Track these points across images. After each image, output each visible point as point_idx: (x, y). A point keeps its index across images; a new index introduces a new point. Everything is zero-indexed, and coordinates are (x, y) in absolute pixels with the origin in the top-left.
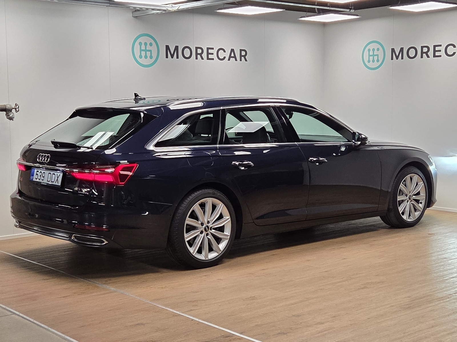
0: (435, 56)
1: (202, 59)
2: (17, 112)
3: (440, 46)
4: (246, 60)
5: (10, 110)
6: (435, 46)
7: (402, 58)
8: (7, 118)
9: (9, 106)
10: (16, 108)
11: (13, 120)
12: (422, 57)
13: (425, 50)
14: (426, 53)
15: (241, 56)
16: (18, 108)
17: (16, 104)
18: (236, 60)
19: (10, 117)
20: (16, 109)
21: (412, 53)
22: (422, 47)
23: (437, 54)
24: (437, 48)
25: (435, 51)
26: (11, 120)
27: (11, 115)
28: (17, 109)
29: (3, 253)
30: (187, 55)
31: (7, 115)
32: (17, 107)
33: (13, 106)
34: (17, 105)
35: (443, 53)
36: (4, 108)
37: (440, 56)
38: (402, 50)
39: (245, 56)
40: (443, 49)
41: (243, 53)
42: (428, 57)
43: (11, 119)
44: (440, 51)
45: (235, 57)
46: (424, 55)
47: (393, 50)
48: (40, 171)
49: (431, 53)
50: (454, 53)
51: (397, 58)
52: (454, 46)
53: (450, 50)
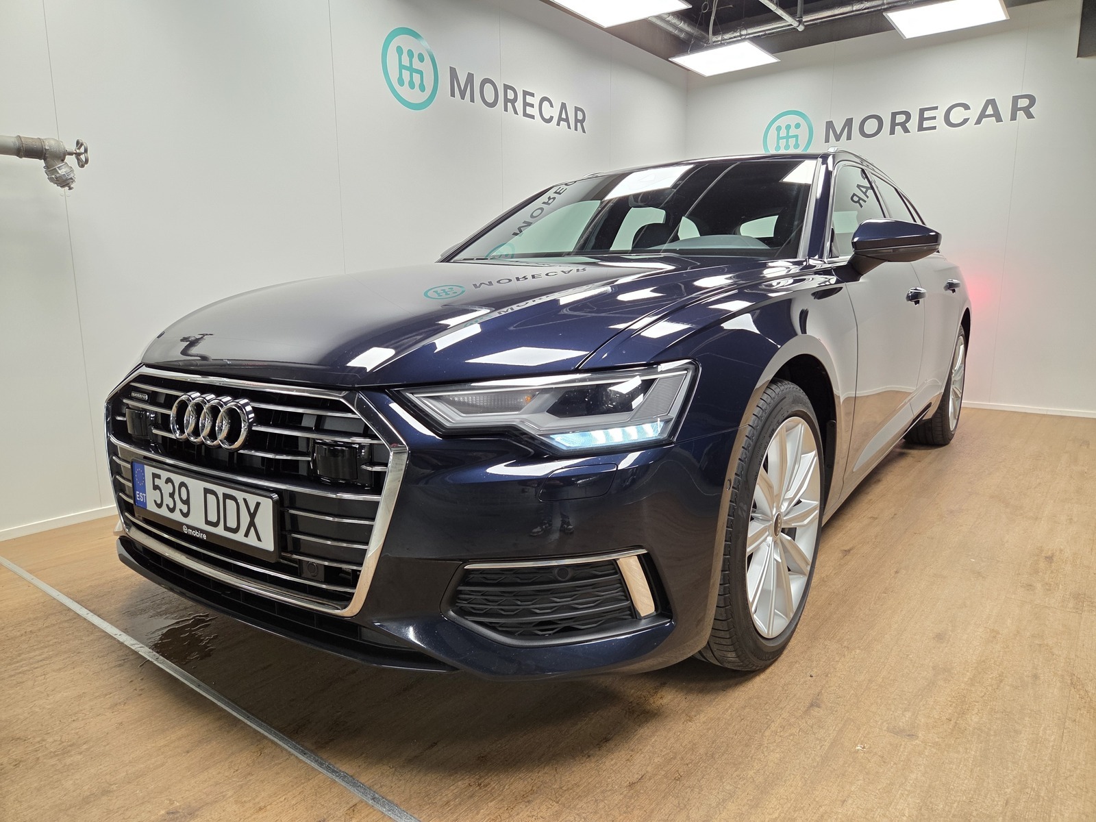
0: (921, 128)
1: (516, 113)
2: (82, 166)
3: (936, 108)
4: (584, 131)
5: (61, 157)
6: (922, 111)
7: (849, 138)
8: (51, 180)
9: (53, 142)
10: (78, 151)
11: (70, 189)
12: (892, 132)
13: (900, 119)
14: (903, 125)
15: (577, 121)
16: (86, 151)
17: (78, 143)
18: (569, 127)
19: (58, 175)
20: (78, 155)
21: (871, 126)
22: (894, 115)
23: (926, 124)
24: (927, 114)
25: (922, 119)
26: (62, 187)
27: (62, 172)
28: (83, 157)
29: (45, 595)
30: (490, 99)
31: (50, 169)
32: (82, 150)
33: (72, 147)
34: (82, 145)
35: (940, 122)
36: (37, 145)
37: (934, 128)
38: (849, 122)
39: (582, 121)
40: (940, 114)
41: (580, 116)
42: (906, 130)
43: (64, 182)
44: (934, 118)
45: (567, 120)
46: (898, 129)
47: (830, 125)
49: (913, 124)
50: (966, 121)
51: (838, 138)
52: (966, 107)
53: (957, 116)
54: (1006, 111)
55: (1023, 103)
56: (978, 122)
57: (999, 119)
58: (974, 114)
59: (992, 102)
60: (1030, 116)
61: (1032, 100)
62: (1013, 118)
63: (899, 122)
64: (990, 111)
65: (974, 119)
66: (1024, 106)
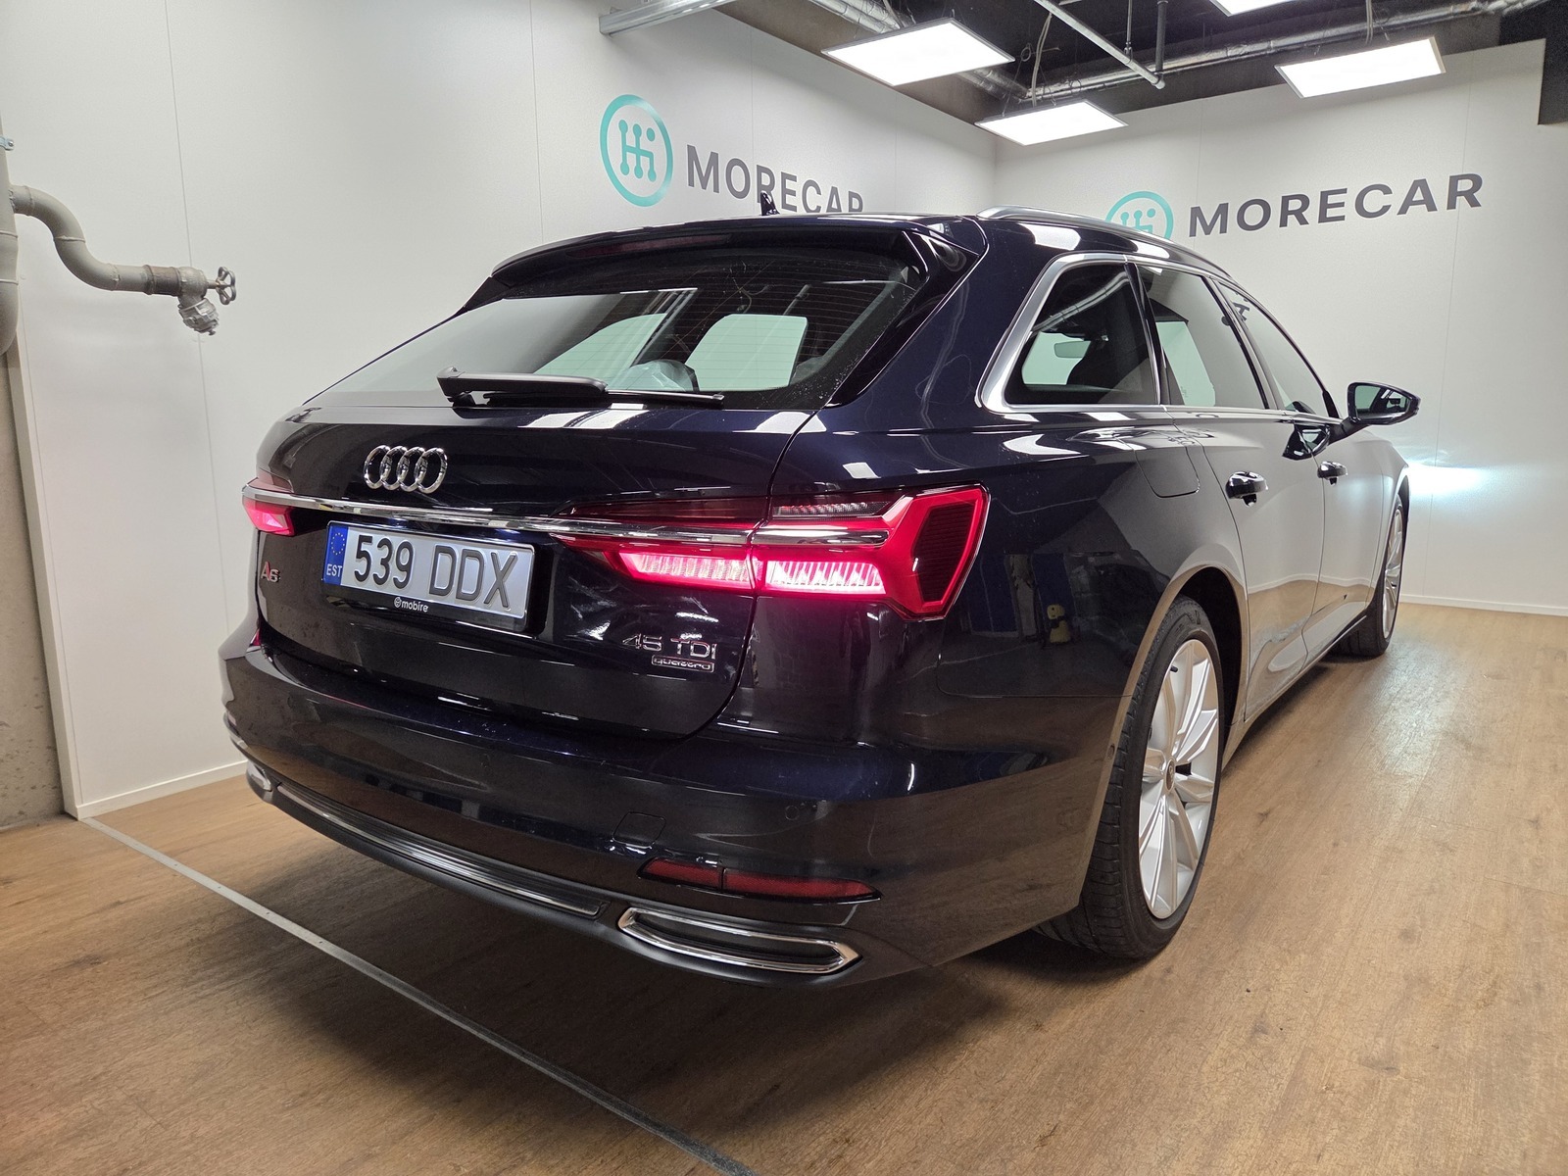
0: (1323, 218)
2: (227, 303)
3: (1344, 191)
5: (200, 292)
6: (1324, 195)
7: (1223, 230)
8: (188, 323)
9: (190, 273)
10: (222, 283)
11: (212, 333)
12: (1283, 223)
13: (1295, 205)
14: (1299, 214)
16: (233, 283)
17: (220, 271)
19: (197, 317)
20: (221, 289)
21: (1254, 215)
22: (1286, 200)
23: (1331, 212)
24: (1331, 199)
25: (1324, 206)
26: (202, 331)
27: (203, 312)
28: (228, 291)
29: (201, 887)
31: (186, 309)
32: (228, 281)
33: (212, 277)
34: (227, 274)
35: (1350, 210)
36: (171, 277)
37: (1342, 218)
38: (1223, 209)
40: (1350, 199)
42: (1303, 221)
43: (204, 326)
44: (1342, 205)
46: (1292, 218)
47: (1196, 213)
48: (377, 538)
49: (1312, 213)
50: (1385, 209)
51: (1208, 230)
52: (1386, 190)
53: (1373, 202)
54: (1440, 196)
55: (1465, 185)
56: (1403, 211)
57: (1432, 207)
58: (1396, 200)
59: (1420, 184)
60: (1474, 203)
61: (1477, 182)
62: (1451, 205)
63: (1293, 210)
64: (1419, 196)
65: (1397, 206)
66: (1466, 190)
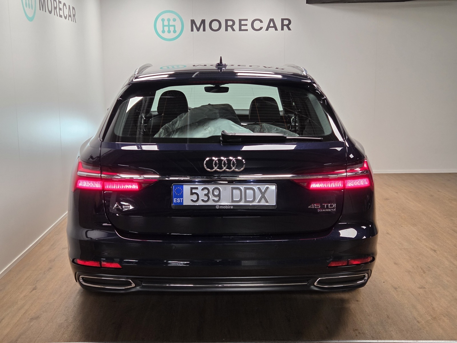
0: (240, 30)
3: (247, 20)
6: (240, 21)
7: (204, 30)
12: (226, 30)
13: (230, 23)
14: (232, 27)
21: (215, 25)
22: (227, 21)
23: (243, 28)
24: (243, 23)
25: (240, 25)
35: (249, 27)
37: (246, 30)
38: (203, 22)
40: (249, 23)
42: (233, 30)
44: (246, 25)
46: (229, 28)
47: (193, 22)
49: (236, 27)
50: (261, 28)
51: (198, 30)
52: (261, 22)
53: (257, 25)
54: (279, 26)
55: (286, 22)
56: (267, 29)
57: (276, 29)
58: (265, 25)
59: (272, 20)
60: (289, 29)
61: (290, 21)
62: (282, 29)
63: (229, 25)
64: (272, 25)
65: (265, 28)
66: (286, 24)
